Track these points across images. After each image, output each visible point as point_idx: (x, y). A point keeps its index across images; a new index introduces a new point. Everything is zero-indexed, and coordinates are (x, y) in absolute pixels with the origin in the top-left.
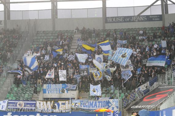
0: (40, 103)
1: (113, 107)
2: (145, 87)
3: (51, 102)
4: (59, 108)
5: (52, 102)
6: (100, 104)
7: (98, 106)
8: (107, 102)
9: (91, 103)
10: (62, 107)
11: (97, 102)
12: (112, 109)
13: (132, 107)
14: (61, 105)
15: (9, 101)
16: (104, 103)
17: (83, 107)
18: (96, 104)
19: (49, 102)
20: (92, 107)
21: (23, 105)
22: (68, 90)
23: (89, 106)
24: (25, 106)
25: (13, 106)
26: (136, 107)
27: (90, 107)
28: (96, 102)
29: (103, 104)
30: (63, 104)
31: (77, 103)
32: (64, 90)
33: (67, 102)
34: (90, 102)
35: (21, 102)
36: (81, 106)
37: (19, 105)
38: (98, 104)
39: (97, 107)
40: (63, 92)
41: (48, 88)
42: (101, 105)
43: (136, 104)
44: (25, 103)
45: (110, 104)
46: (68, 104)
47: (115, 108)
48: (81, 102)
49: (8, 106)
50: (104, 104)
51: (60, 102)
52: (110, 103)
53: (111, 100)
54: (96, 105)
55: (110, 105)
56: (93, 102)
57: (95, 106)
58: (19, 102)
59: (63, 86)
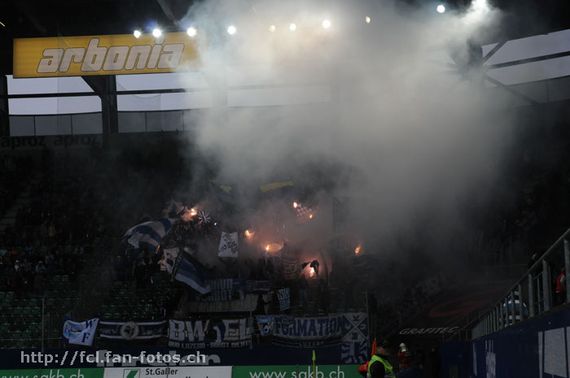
0: (177, 326)
1: (355, 332)
3: (204, 323)
4: (223, 337)
5: (208, 322)
6: (324, 325)
7: (318, 331)
8: (340, 320)
9: (302, 323)
10: (231, 334)
11: (316, 321)
12: (353, 338)
13: (401, 334)
14: (228, 330)
15: (102, 322)
16: (333, 322)
17: (281, 334)
18: (314, 327)
19: (199, 323)
20: (305, 335)
21: (137, 330)
22: (246, 293)
23: (296, 331)
24: (140, 334)
25: (112, 334)
26: (412, 332)
27: (299, 334)
28: (313, 322)
29: (331, 327)
30: (231, 326)
31: (266, 324)
33: (243, 321)
34: (299, 322)
35: (131, 324)
36: (278, 332)
37: (127, 331)
38: (317, 325)
39: (315, 334)
40: (236, 297)
42: (327, 329)
43: (410, 325)
44: (140, 326)
45: (348, 325)
46: (247, 326)
47: (359, 337)
48: (276, 320)
49: (97, 333)
50: (333, 326)
51: (227, 322)
52: (348, 323)
53: (350, 316)
55: (348, 328)
56: (306, 321)
57: (312, 333)
58: (124, 325)
59: (235, 283)
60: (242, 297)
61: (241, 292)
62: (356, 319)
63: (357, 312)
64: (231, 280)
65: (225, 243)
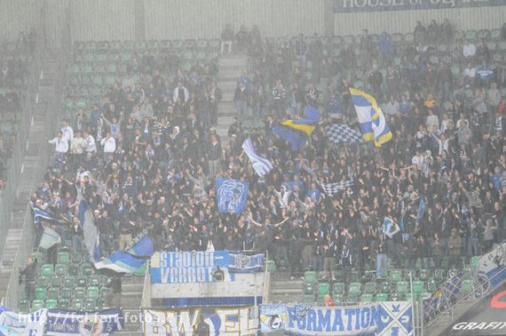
1: (396, 325)
2: (492, 259)
3: (192, 314)
4: (218, 332)
5: (197, 312)
6: (354, 317)
7: (345, 325)
8: (374, 310)
9: (324, 313)
10: (228, 329)
11: (343, 312)
12: (393, 333)
13: (455, 328)
14: (223, 324)
16: (366, 313)
17: (297, 330)
18: (341, 319)
19: (184, 315)
20: (328, 330)
22: (233, 272)
23: (317, 325)
24: (105, 330)
25: (67, 331)
26: (470, 326)
27: (320, 330)
28: (338, 313)
29: (363, 319)
30: (229, 318)
31: (277, 316)
32: (222, 272)
33: (244, 312)
34: (320, 311)
36: (292, 326)
38: (345, 318)
39: (342, 329)
40: (219, 277)
41: (168, 266)
42: (357, 323)
43: (467, 317)
45: (385, 318)
46: (249, 318)
47: (400, 331)
48: (289, 310)
50: (366, 318)
51: (222, 314)
52: (386, 315)
53: (388, 306)
54: (339, 320)
55: (385, 321)
57: (338, 327)
59: (216, 258)
61: (225, 270)
62: (396, 309)
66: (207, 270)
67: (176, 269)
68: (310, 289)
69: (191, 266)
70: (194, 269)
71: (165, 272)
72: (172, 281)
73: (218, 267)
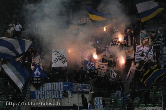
32: (67, 93)
40: (65, 95)
41: (39, 90)
59: (65, 86)
60: (70, 96)
61: (69, 92)
63: (154, 106)
64: (62, 83)
65: (56, 57)
66: (59, 92)
67: (43, 92)
68: (113, 102)
69: (51, 90)
70: (53, 92)
71: (38, 93)
72: (41, 98)
73: (65, 90)
